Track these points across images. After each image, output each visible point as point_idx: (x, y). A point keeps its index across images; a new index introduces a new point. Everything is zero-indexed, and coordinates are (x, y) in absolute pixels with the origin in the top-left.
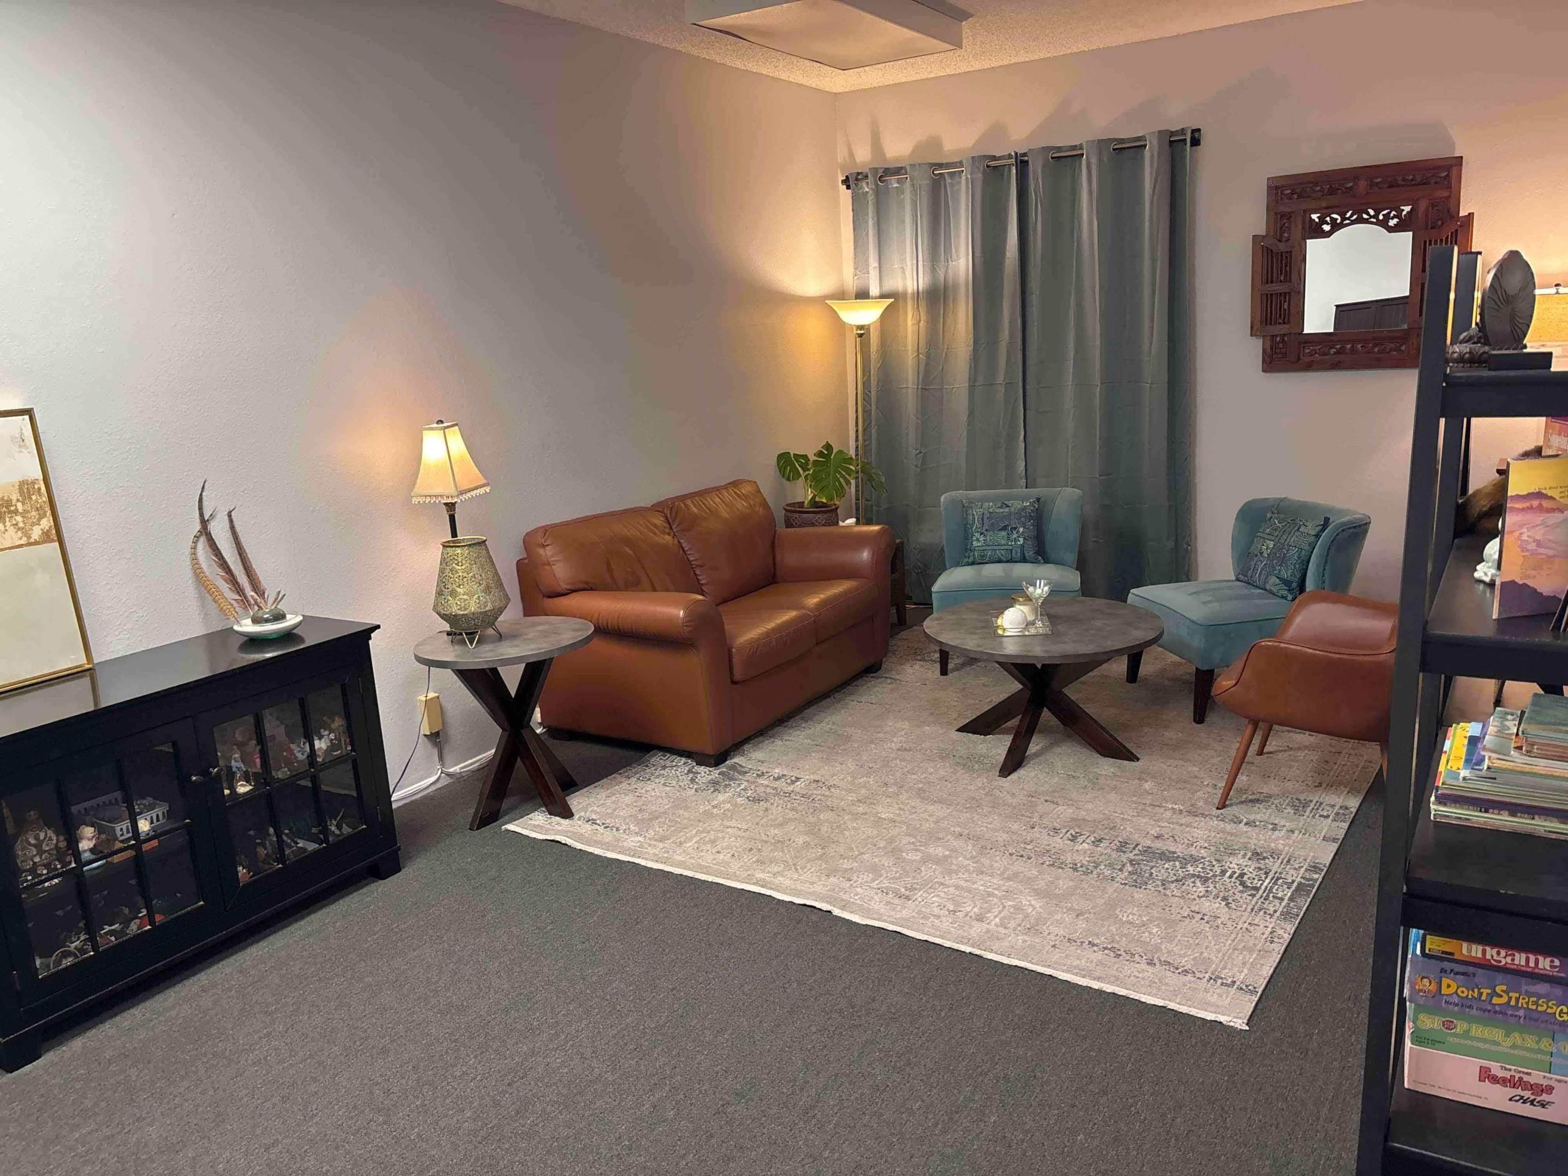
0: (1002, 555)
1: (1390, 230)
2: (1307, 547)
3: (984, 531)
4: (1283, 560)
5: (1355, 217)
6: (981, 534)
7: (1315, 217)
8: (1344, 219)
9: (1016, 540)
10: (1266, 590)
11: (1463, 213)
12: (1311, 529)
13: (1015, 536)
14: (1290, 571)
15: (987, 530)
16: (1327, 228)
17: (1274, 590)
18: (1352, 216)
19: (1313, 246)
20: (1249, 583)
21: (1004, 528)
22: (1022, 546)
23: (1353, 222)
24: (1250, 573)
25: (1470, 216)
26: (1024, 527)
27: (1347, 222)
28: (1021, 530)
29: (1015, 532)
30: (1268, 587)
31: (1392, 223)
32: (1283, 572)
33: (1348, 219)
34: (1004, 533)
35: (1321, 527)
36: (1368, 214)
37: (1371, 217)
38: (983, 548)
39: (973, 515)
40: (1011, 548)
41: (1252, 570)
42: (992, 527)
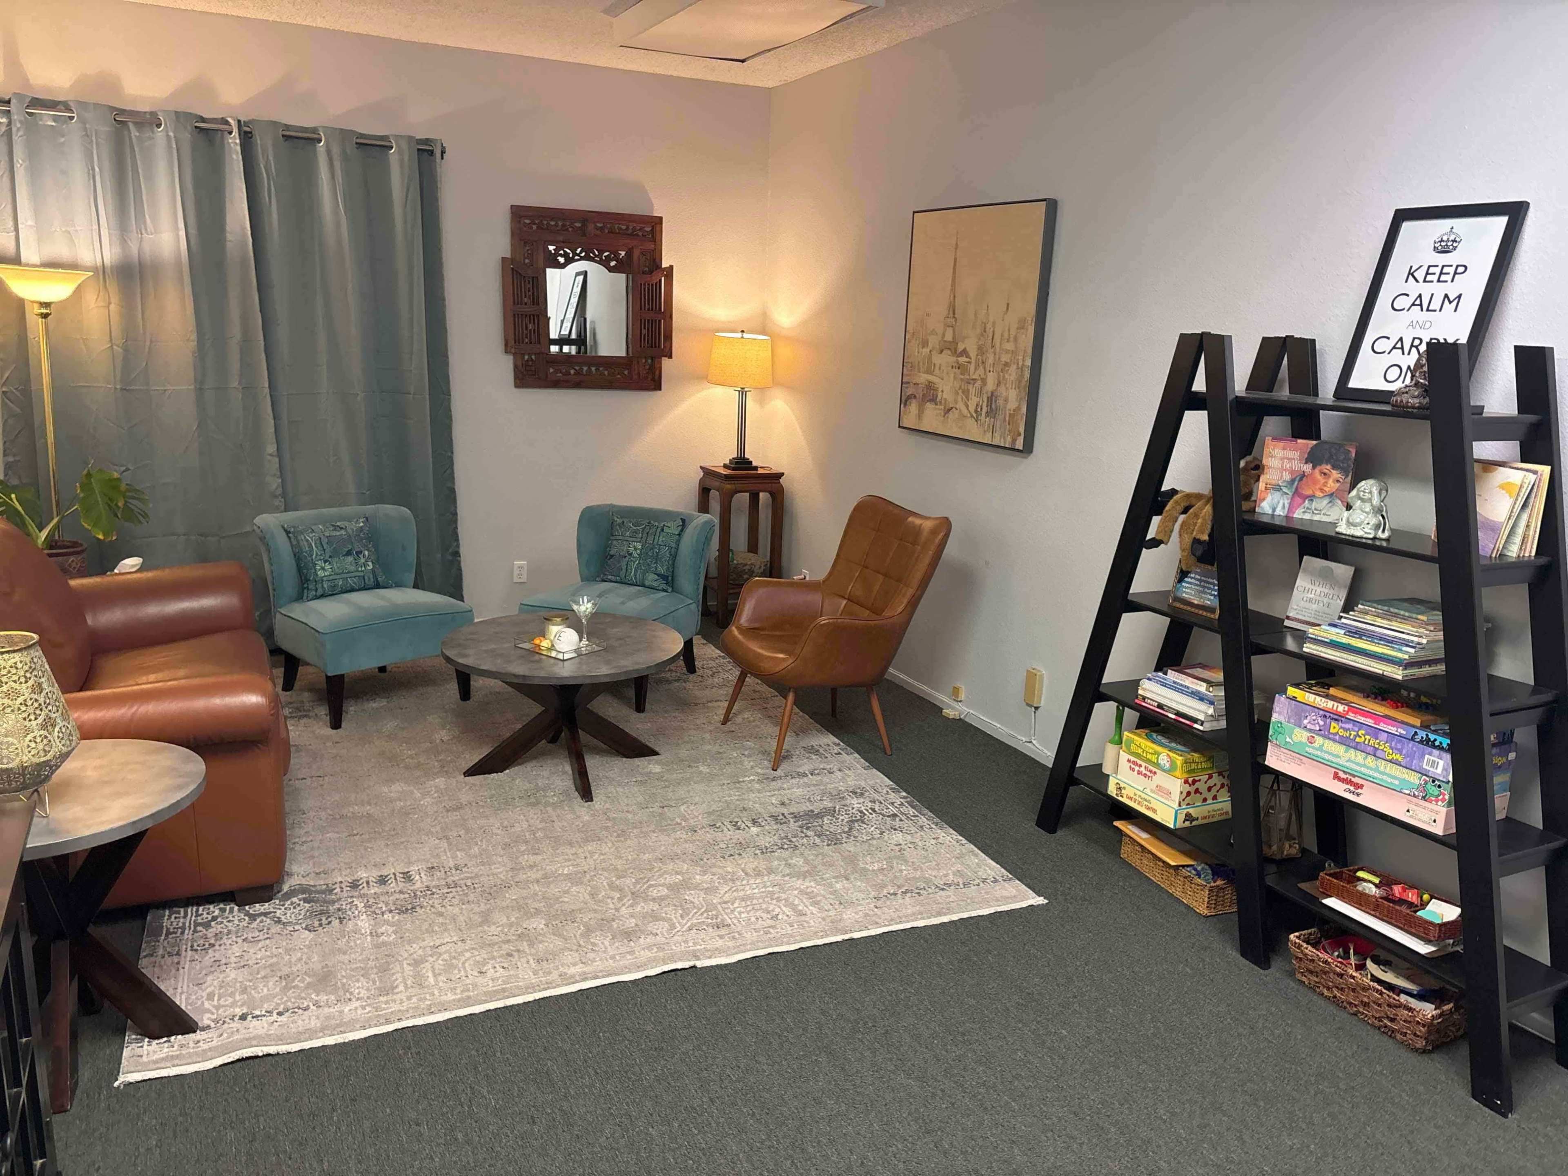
0: (355, 583)
1: (611, 270)
2: (674, 545)
3: (327, 558)
4: (657, 558)
5: (583, 254)
6: (325, 562)
7: (551, 248)
8: (575, 254)
9: (365, 565)
10: (643, 586)
11: (665, 264)
12: (673, 528)
13: (363, 560)
14: (665, 567)
15: (330, 557)
16: (562, 260)
17: (655, 584)
18: (581, 252)
19: (551, 273)
20: (621, 583)
21: (349, 553)
22: (373, 570)
23: (582, 259)
24: (622, 573)
25: (671, 267)
26: (368, 550)
27: (577, 257)
28: (366, 553)
29: (361, 556)
30: (647, 583)
31: (613, 263)
32: (659, 568)
33: (578, 255)
34: (350, 559)
35: (680, 528)
36: (594, 254)
37: (596, 256)
38: (331, 578)
39: (307, 541)
40: (362, 574)
41: (624, 571)
42: (335, 554)
